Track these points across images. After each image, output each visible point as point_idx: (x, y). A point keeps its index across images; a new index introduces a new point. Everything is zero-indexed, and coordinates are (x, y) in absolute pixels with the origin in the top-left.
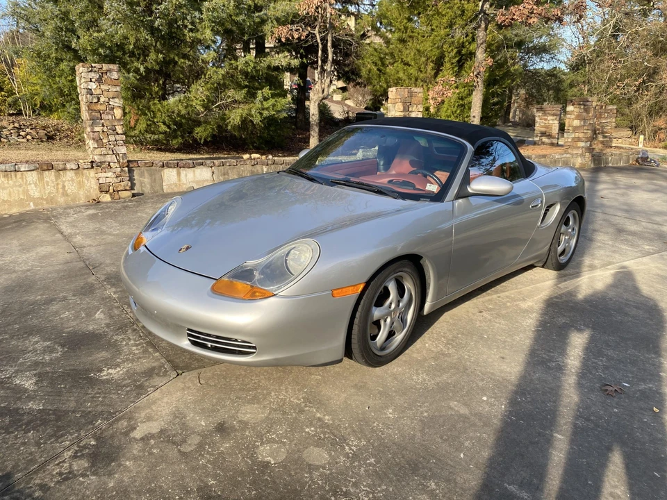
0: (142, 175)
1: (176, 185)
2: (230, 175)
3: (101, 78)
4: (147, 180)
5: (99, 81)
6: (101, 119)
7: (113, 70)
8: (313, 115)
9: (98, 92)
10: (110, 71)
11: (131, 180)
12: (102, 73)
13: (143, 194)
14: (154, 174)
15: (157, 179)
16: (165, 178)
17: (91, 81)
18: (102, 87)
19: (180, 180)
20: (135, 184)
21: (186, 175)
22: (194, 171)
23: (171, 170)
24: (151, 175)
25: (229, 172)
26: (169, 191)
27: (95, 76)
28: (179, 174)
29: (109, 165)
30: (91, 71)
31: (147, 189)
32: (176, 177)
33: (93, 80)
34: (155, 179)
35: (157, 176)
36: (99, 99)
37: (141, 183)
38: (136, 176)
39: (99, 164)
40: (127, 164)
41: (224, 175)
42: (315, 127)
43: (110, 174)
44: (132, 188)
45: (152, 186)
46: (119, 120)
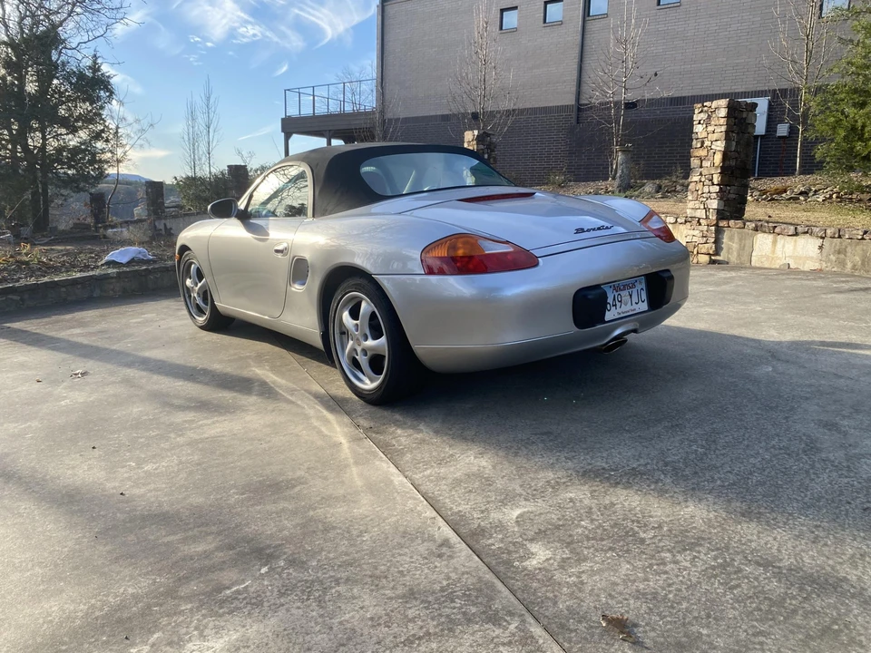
0: (731, 239)
1: (768, 257)
2: (848, 254)
3: (709, 117)
4: (735, 246)
5: (708, 122)
6: (701, 167)
7: (722, 107)
9: (704, 135)
10: (718, 108)
11: (717, 242)
12: (711, 112)
13: (728, 263)
14: (745, 239)
15: (747, 245)
16: (756, 247)
17: (700, 123)
18: (709, 128)
19: (773, 252)
20: (722, 249)
21: (784, 246)
22: (795, 241)
23: (766, 235)
24: (741, 240)
25: (849, 249)
26: (757, 265)
27: (703, 116)
28: (775, 242)
29: (698, 221)
30: (702, 111)
31: (733, 259)
32: (770, 247)
33: (702, 122)
34: (744, 246)
35: (748, 242)
36: (703, 143)
37: (729, 248)
38: (725, 239)
39: (690, 219)
40: (715, 222)
41: (839, 253)
43: (696, 232)
44: (717, 252)
45: (739, 255)
46: (717, 167)
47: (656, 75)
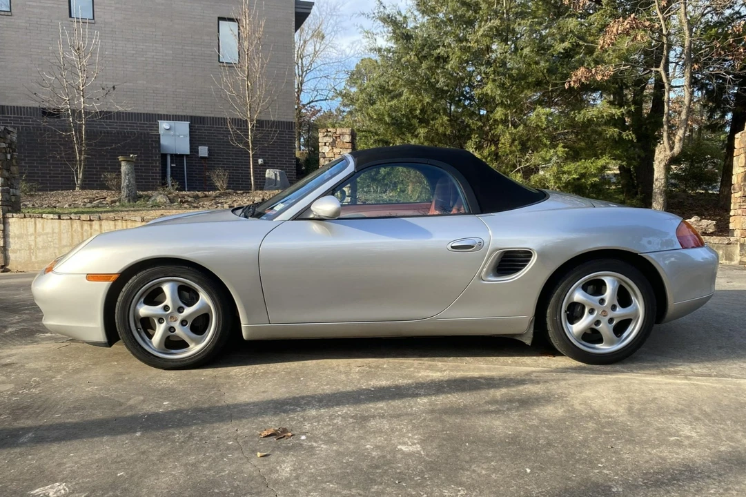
3: (334, 141)
5: (333, 145)
7: (346, 134)
8: (657, 180)
9: (331, 155)
10: (342, 134)
12: (336, 137)
17: (325, 145)
18: (335, 150)
27: (329, 140)
30: (326, 136)
33: (327, 144)
42: (658, 196)
47: (114, 88)
